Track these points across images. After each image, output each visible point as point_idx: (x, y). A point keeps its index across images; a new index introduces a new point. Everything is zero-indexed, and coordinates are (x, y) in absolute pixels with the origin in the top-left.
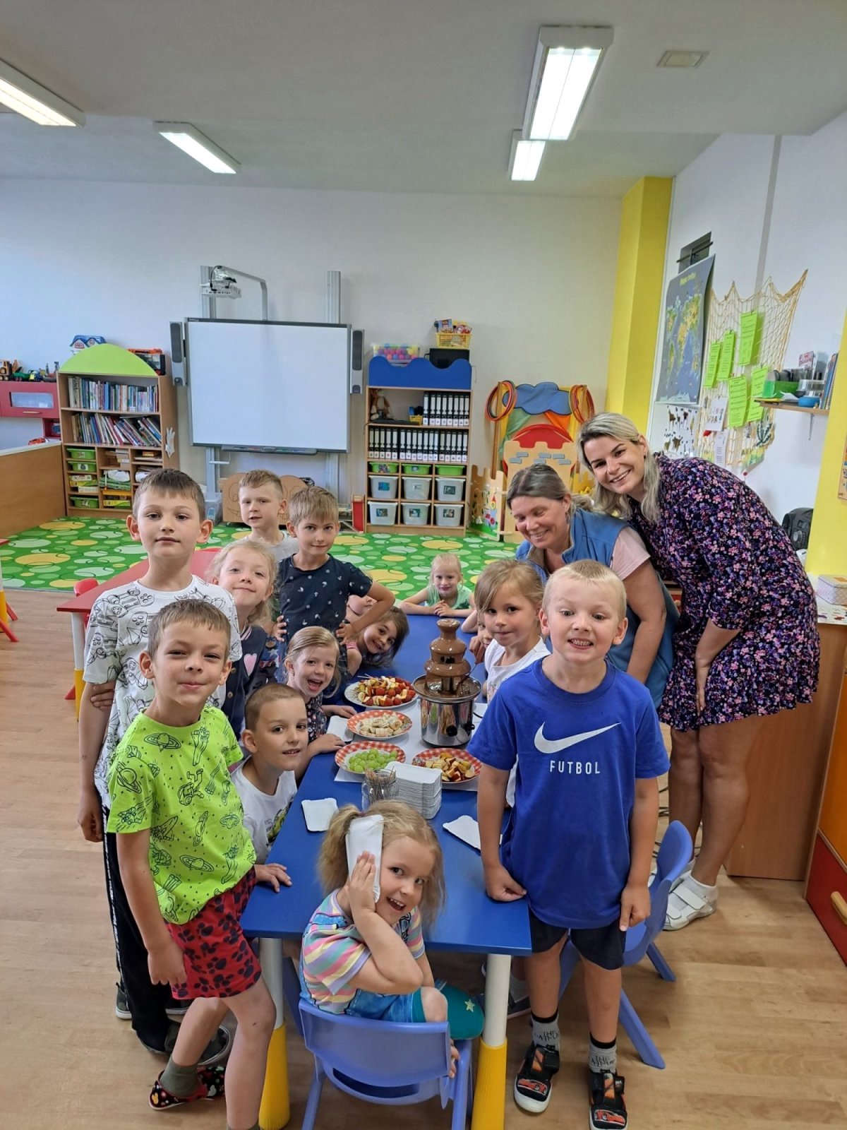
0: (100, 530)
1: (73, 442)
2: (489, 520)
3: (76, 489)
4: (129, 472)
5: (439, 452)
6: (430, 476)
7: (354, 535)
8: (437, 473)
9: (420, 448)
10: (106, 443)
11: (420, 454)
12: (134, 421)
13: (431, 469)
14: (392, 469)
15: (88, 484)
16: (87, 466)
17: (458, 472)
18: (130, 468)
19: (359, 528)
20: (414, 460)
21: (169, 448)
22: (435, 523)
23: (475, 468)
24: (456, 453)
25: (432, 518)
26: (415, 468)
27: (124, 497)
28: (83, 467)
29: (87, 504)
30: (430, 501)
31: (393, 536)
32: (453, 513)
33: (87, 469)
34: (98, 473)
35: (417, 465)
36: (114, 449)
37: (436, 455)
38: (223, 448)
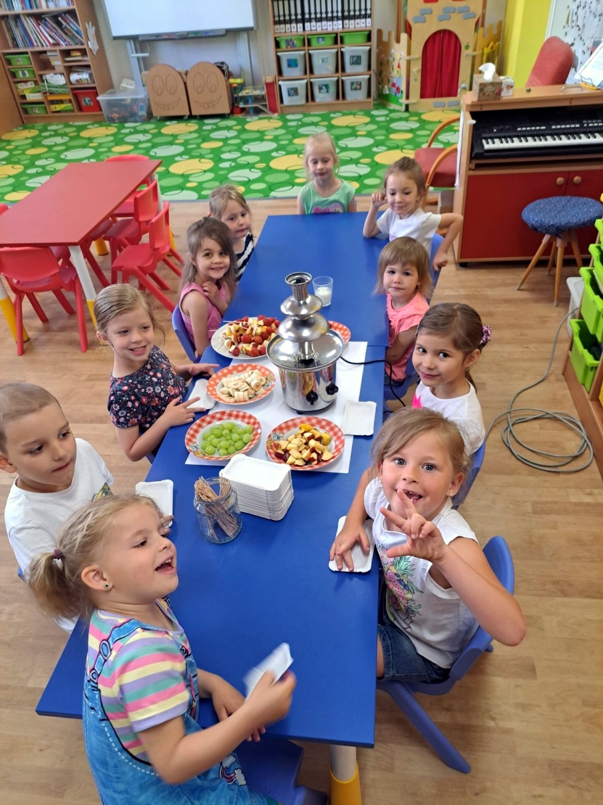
0: (50, 136)
1: (9, 48)
2: (394, 89)
3: (24, 97)
4: (63, 74)
5: (343, 18)
6: (336, 46)
7: (270, 118)
8: (342, 42)
9: (324, 15)
10: (38, 46)
11: (324, 23)
12: (56, 17)
13: (338, 39)
14: (298, 43)
15: (33, 91)
16: (26, 72)
17: (361, 39)
18: (62, 70)
19: (274, 110)
20: (319, 30)
21: (92, 45)
22: (344, 97)
23: (380, 32)
24: (360, 17)
25: (340, 94)
26: (320, 40)
27: (66, 100)
28: (24, 74)
29: (37, 111)
30: (337, 75)
31: (306, 115)
32: (360, 85)
33: (27, 75)
34: (38, 78)
35: (322, 36)
36: (45, 52)
37: (340, 22)
38: (140, 39)
